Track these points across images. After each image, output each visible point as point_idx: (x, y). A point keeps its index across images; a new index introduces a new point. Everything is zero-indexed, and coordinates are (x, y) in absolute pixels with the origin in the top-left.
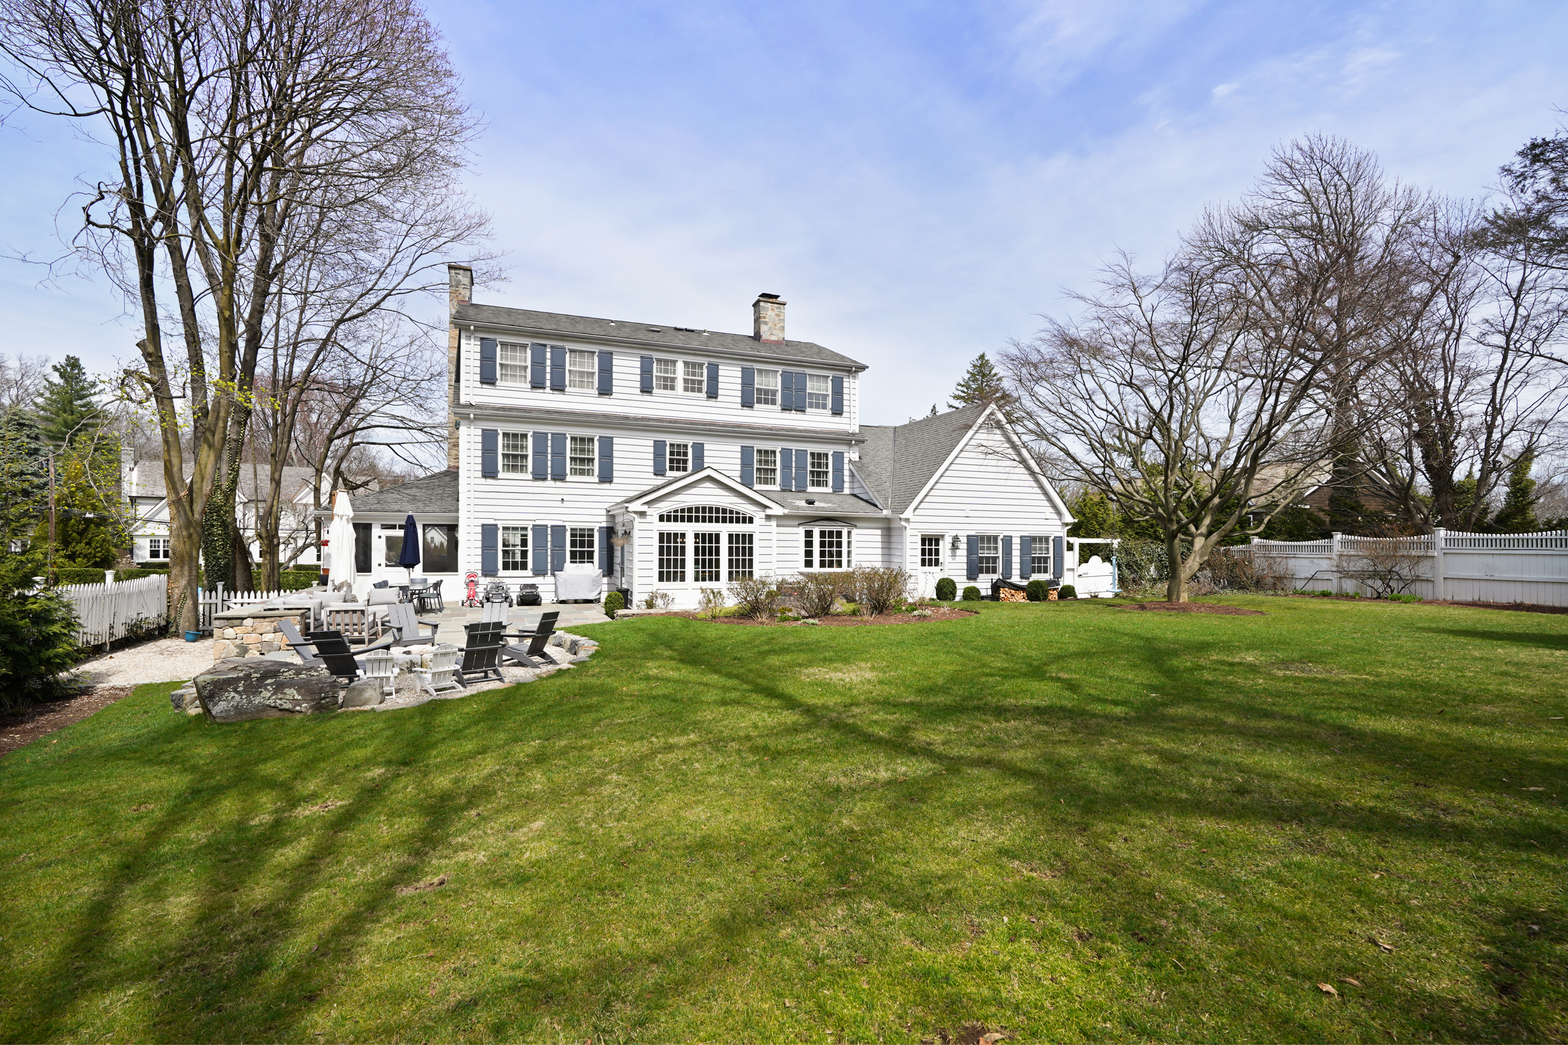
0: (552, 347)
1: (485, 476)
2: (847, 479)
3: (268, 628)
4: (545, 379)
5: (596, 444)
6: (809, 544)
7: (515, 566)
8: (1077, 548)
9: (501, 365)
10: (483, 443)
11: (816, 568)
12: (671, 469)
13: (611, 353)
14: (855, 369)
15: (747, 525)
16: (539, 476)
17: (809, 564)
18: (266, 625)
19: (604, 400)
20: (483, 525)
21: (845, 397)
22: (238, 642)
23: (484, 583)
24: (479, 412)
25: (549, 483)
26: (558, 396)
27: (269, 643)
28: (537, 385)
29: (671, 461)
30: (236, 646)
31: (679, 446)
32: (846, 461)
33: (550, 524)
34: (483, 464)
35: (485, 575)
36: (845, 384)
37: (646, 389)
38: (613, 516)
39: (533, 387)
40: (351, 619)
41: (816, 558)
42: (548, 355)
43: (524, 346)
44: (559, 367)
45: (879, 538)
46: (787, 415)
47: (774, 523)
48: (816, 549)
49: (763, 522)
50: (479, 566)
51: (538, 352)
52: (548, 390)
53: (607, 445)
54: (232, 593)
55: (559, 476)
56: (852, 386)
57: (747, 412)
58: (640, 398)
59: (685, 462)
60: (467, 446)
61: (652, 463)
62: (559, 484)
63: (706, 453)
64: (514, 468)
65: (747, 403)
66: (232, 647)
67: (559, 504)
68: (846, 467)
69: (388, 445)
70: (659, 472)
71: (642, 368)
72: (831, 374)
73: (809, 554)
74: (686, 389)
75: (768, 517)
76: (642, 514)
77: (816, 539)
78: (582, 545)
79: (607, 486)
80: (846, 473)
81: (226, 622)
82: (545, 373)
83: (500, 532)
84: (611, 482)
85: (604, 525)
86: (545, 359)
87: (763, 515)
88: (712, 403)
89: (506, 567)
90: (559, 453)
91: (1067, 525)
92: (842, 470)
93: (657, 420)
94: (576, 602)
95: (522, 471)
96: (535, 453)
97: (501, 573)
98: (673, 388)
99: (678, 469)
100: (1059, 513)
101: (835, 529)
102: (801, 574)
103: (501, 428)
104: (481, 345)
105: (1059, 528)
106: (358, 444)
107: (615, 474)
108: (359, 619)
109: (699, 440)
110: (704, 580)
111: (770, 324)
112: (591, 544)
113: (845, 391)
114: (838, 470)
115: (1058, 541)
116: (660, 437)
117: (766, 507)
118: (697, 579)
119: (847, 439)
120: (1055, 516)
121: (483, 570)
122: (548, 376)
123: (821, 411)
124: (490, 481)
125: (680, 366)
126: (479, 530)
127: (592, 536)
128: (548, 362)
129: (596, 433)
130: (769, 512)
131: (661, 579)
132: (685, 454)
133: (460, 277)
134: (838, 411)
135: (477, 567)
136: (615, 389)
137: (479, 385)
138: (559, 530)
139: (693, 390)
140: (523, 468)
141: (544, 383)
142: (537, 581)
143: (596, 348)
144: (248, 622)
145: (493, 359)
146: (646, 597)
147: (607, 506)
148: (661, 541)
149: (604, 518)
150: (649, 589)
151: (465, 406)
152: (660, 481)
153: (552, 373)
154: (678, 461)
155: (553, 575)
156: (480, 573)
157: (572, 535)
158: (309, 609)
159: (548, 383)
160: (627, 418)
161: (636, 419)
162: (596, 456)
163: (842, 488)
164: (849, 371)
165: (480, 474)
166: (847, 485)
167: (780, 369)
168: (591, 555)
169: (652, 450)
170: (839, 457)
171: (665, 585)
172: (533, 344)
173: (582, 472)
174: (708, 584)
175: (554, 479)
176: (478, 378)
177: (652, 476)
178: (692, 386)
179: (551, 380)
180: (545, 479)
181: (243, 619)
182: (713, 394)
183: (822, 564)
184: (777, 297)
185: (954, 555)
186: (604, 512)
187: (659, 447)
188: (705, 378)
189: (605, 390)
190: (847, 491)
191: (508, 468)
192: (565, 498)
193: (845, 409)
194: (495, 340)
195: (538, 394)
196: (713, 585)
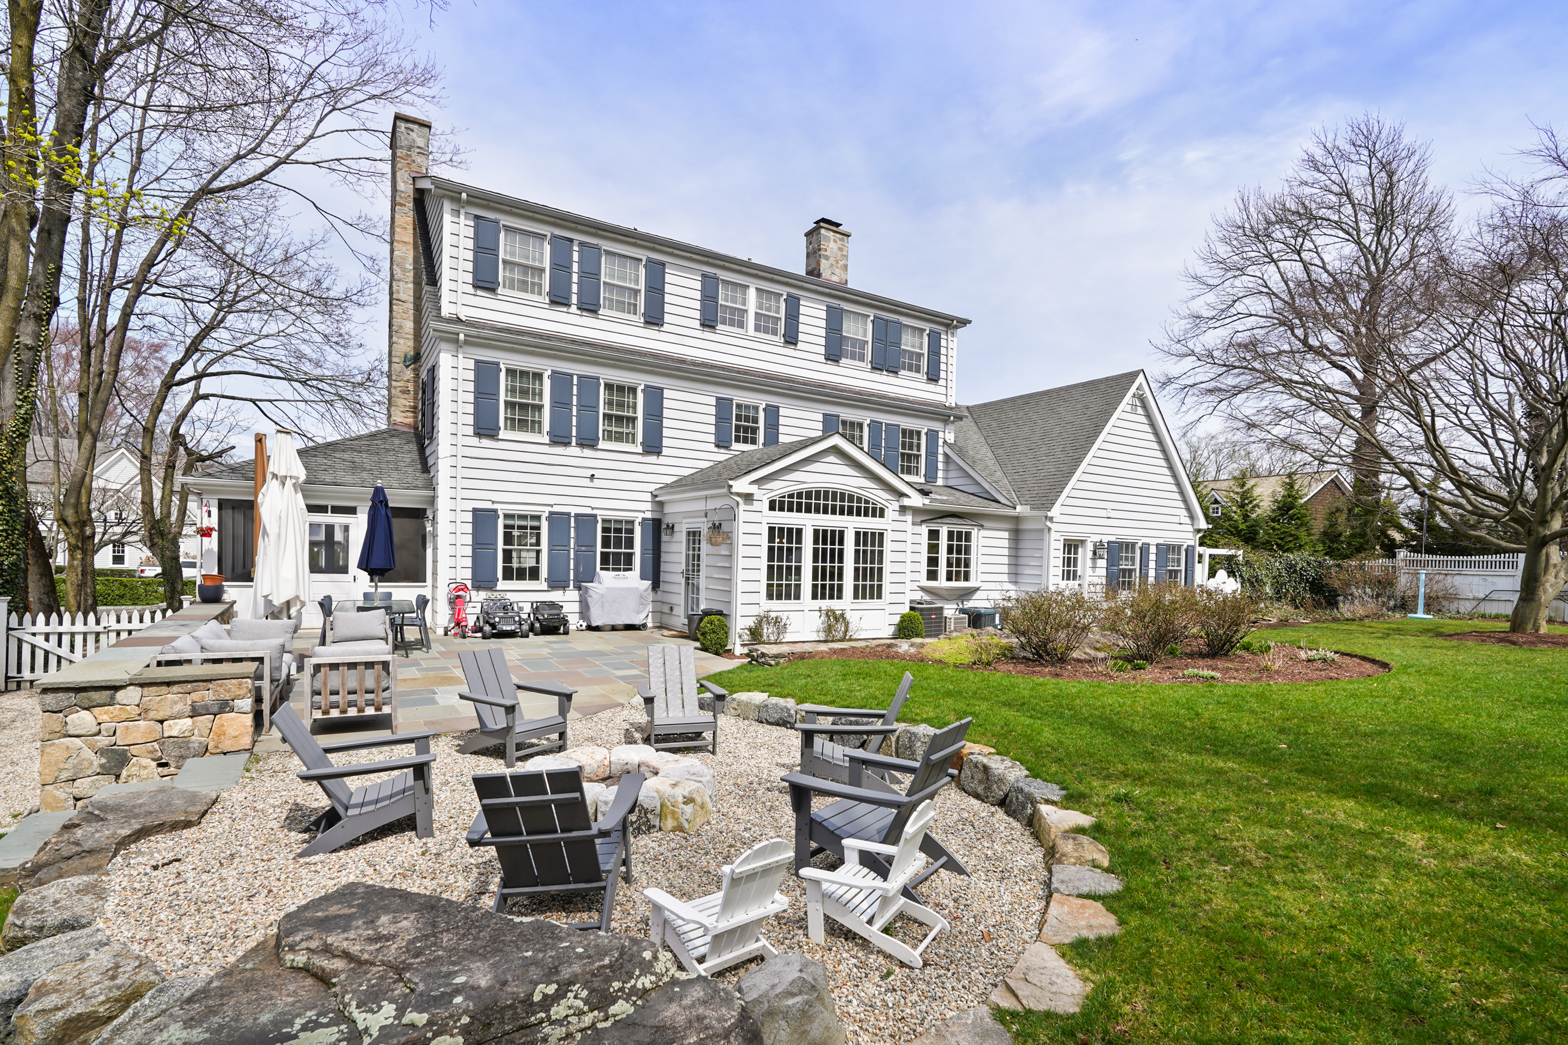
0: (581, 244)
1: (479, 434)
2: (940, 466)
3: (178, 707)
4: (569, 291)
5: (640, 396)
6: (933, 548)
7: (521, 574)
8: (1206, 560)
9: (505, 262)
10: (477, 381)
11: (942, 582)
12: (737, 440)
13: (663, 264)
14: (952, 323)
15: (877, 519)
16: (559, 439)
17: (932, 575)
18: (173, 701)
19: (651, 333)
20: (475, 511)
21: (943, 359)
22: (103, 741)
23: (476, 601)
24: (473, 331)
25: (574, 450)
26: (588, 320)
27: (182, 741)
28: (558, 300)
29: (738, 428)
30: (101, 752)
31: (747, 407)
32: (941, 442)
33: (573, 511)
34: (476, 415)
35: (477, 587)
36: (943, 343)
37: (708, 323)
38: (661, 504)
39: (553, 302)
40: (362, 680)
41: (942, 569)
42: (576, 256)
43: (542, 237)
44: (590, 275)
45: (1006, 543)
46: (876, 376)
47: (909, 518)
48: (943, 555)
49: (896, 516)
50: (468, 574)
51: (561, 247)
52: (574, 309)
53: (655, 397)
54: (28, 617)
55: (588, 442)
56: (952, 345)
57: (831, 368)
58: (698, 334)
59: (755, 430)
60: (453, 384)
61: (712, 429)
62: (587, 452)
63: (782, 420)
64: (522, 425)
65: (833, 356)
66: (88, 754)
67: (587, 482)
68: (940, 450)
69: (254, 401)
70: (722, 444)
71: (702, 291)
72: (927, 327)
73: (933, 561)
74: (757, 328)
75: (903, 509)
76: (748, 498)
77: (943, 542)
78: (618, 545)
79: (653, 459)
80: (941, 458)
81: (72, 698)
82: (570, 282)
83: (501, 523)
84: (659, 453)
85: (649, 515)
86: (571, 261)
87: (896, 506)
88: (789, 351)
89: (508, 574)
90: (588, 407)
91: (1199, 531)
92: (936, 454)
93: (723, 368)
94: (614, 628)
95: (533, 431)
96: (555, 403)
97: (502, 585)
98: (741, 325)
99: (745, 441)
100: (1192, 517)
101: (964, 529)
102: (923, 589)
103: (506, 360)
104: (476, 228)
105: (1190, 535)
106: (206, 397)
107: (666, 442)
108: (378, 681)
109: (774, 400)
110: (823, 597)
111: (832, 260)
112: (630, 544)
113: (943, 351)
114: (932, 453)
115: (1190, 550)
116: (726, 393)
117: (902, 495)
118: (814, 597)
119: (944, 415)
120: (1188, 521)
121: (474, 579)
122: (575, 288)
123: (913, 374)
124: (486, 442)
125: (752, 293)
126: (469, 517)
127: (631, 531)
128: (575, 267)
129: (640, 380)
130: (906, 502)
131: (770, 596)
132: (756, 420)
133: (414, 135)
134: (933, 377)
135: (466, 575)
136: (667, 318)
137: (470, 289)
138: (586, 521)
139: (766, 331)
140: (535, 426)
141: (568, 298)
142: (555, 596)
143: (643, 255)
144: (130, 695)
145: (494, 251)
146: (751, 622)
147: (652, 488)
148: (771, 539)
149: (648, 506)
150: (755, 610)
151: (448, 321)
152: (722, 456)
153: (580, 284)
154: (746, 429)
155: (579, 588)
156: (469, 585)
157: (605, 530)
158: (261, 660)
159: (574, 299)
160: (683, 361)
161: (694, 364)
162: (640, 414)
163: (936, 478)
164: (947, 326)
165: (470, 431)
166: (940, 474)
167: (871, 313)
168: (629, 558)
169: (713, 410)
170: (933, 436)
171: (777, 606)
172: (554, 236)
173: (619, 438)
174: (826, 604)
175: (581, 445)
176: (469, 278)
177: (712, 447)
178: (765, 324)
179: (579, 294)
180: (567, 444)
181: (116, 688)
182: (791, 339)
183: (949, 578)
184: (838, 225)
185: (1094, 567)
186: (648, 497)
187: (722, 405)
188: (782, 315)
189: (654, 318)
190: (940, 482)
191: (513, 424)
192: (598, 474)
193: (943, 374)
194: (497, 222)
195: (558, 314)
196: (835, 604)
